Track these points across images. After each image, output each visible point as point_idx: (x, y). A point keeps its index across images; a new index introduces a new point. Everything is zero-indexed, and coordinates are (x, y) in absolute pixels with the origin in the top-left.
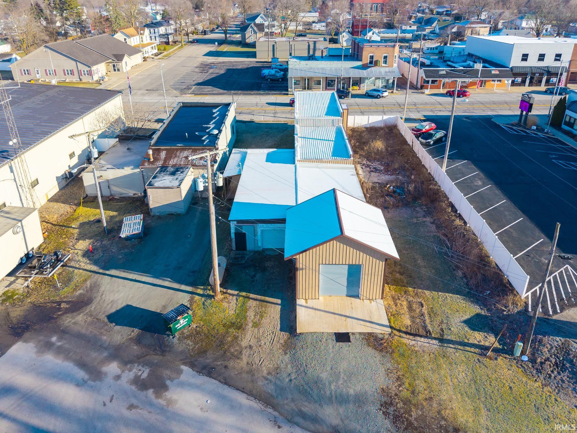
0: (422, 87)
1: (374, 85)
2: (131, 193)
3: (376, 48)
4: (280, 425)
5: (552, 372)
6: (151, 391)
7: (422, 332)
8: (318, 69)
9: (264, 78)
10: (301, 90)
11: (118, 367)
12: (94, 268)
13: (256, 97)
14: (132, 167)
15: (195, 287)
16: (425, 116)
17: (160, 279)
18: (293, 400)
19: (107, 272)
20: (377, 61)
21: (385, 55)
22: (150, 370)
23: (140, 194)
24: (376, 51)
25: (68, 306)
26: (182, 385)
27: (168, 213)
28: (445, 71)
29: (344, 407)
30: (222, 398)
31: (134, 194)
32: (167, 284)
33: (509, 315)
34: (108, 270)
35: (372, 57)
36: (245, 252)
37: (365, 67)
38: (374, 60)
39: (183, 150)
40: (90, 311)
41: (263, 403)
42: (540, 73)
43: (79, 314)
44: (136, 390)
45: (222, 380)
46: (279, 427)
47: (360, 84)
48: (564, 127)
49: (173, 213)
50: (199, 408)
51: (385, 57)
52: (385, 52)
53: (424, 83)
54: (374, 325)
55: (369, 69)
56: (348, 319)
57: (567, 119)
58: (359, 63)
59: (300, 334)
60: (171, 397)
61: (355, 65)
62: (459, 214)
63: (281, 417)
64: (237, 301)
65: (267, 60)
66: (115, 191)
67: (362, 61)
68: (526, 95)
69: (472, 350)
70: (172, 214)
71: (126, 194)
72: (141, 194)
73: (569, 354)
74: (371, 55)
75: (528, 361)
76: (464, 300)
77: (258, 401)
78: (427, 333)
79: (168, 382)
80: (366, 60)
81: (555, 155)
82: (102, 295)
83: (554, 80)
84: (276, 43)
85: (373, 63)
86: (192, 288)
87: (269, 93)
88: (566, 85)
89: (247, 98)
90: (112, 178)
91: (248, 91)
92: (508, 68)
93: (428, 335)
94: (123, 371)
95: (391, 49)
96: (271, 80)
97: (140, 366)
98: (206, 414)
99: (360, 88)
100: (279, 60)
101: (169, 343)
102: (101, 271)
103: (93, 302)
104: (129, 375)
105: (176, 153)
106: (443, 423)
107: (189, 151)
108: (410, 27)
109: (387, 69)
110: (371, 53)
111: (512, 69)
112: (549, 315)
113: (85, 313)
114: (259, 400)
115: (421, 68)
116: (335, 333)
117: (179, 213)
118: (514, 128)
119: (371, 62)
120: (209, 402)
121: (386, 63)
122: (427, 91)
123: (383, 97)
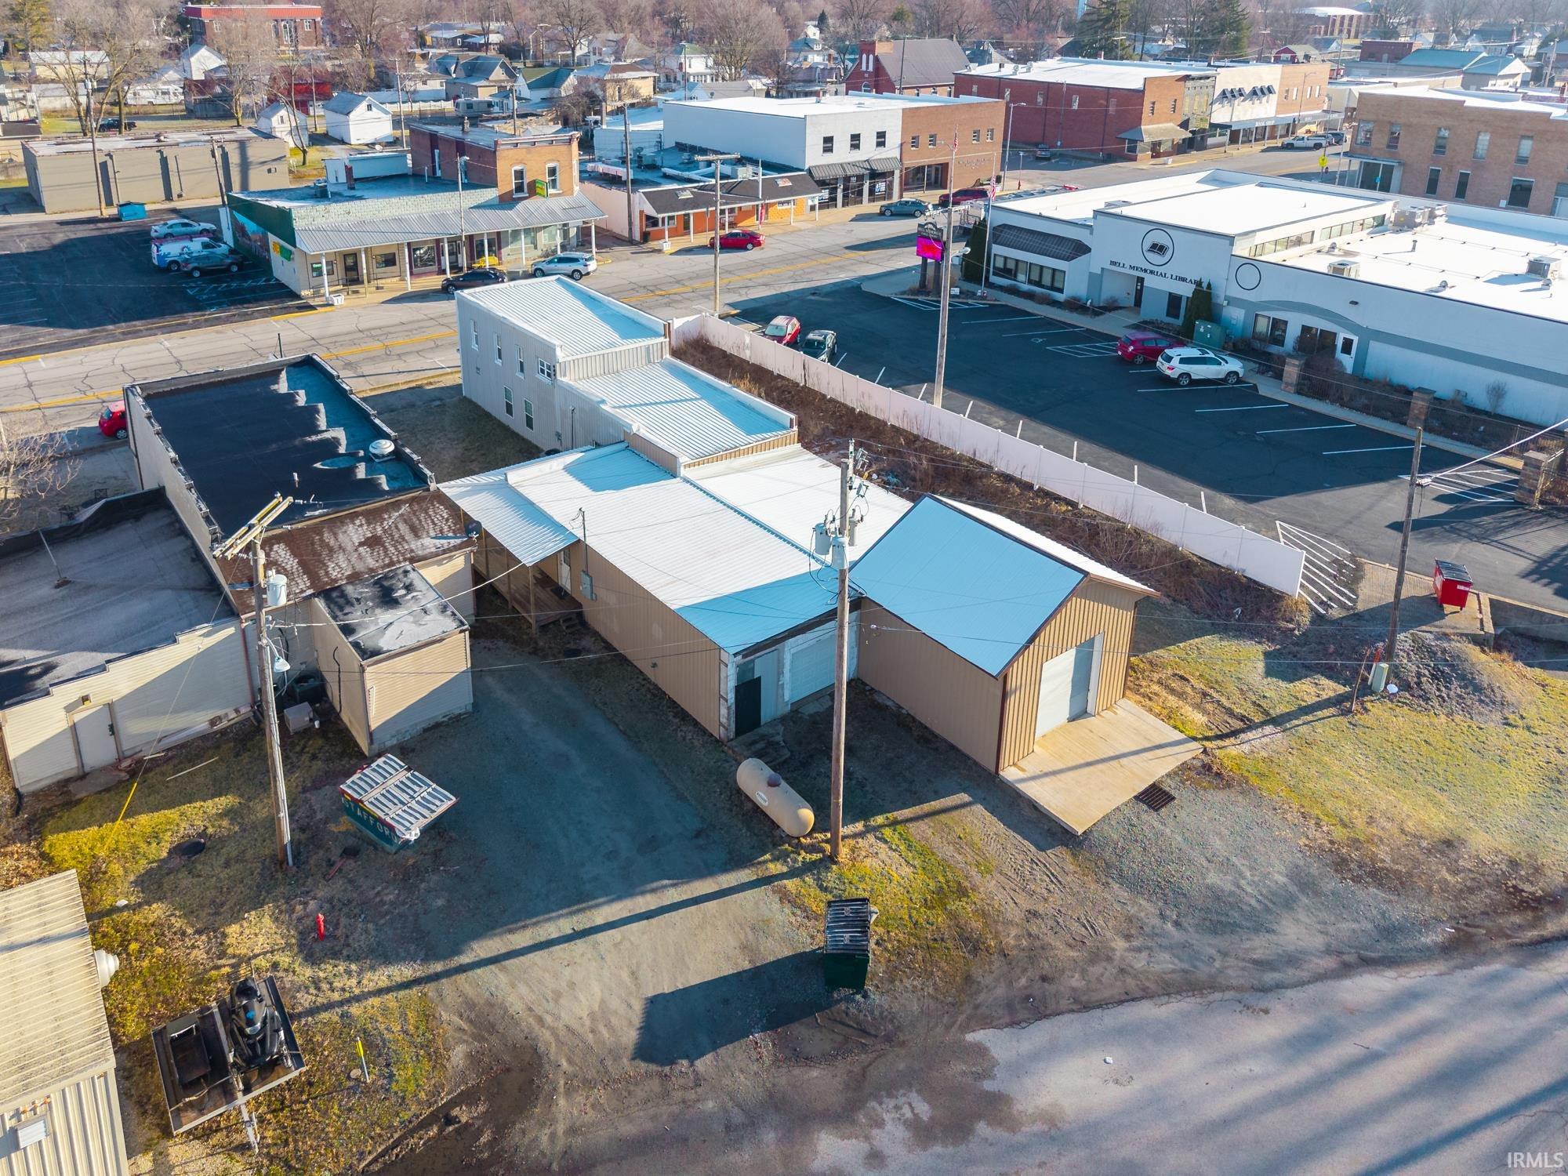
0: (646, 237)
1: (536, 248)
2: (198, 722)
3: (529, 151)
4: (1263, 1007)
5: (1439, 690)
6: (982, 1128)
7: (1238, 725)
8: (384, 221)
9: (170, 268)
10: (338, 288)
11: (843, 1138)
12: (404, 972)
13: (218, 332)
14: (205, 628)
15: (753, 865)
16: (733, 305)
17: (643, 893)
18: (1224, 954)
19: (465, 959)
20: (534, 182)
21: (551, 165)
22: (919, 1092)
23: (233, 715)
24: (529, 156)
25: (481, 1108)
26: (1019, 1068)
27: (424, 725)
28: (688, 192)
29: (1300, 910)
30: (1121, 1033)
31: (213, 722)
32: (673, 895)
33: (1304, 634)
34: (457, 952)
35: (519, 174)
36: (760, 731)
37: (507, 201)
38: (526, 181)
39: (334, 524)
40: (570, 1078)
41: (1190, 994)
42: (857, 176)
43: (550, 1102)
44: (951, 1149)
45: (1075, 1007)
46: (1266, 1012)
47: (500, 248)
48: (993, 279)
49: (440, 719)
50: (1111, 1084)
51: (553, 172)
52: (551, 157)
53: (647, 226)
54: (1168, 748)
55: (520, 206)
56: (1124, 761)
57: (1000, 264)
58: (489, 194)
59: (1085, 833)
60: (1037, 1107)
61: (481, 200)
62: (1041, 490)
63: (1247, 995)
64: (886, 842)
65: (97, 214)
66: (140, 735)
67: (495, 185)
68: (930, 226)
69: (1326, 712)
70: (437, 725)
71: (185, 729)
72: (237, 711)
73: (1435, 654)
74: (518, 168)
75: (1400, 690)
76: (1221, 639)
77: (1179, 997)
78: (1242, 721)
79: (988, 1085)
80: (506, 182)
81: (1040, 336)
82: (540, 1020)
83: (881, 186)
84: (109, 155)
85: (525, 188)
86: (747, 871)
87: (246, 314)
88: (901, 196)
89: (189, 340)
90: (125, 691)
91: (168, 318)
92: (802, 170)
93: (1250, 726)
94: (867, 1138)
95: (564, 148)
96: (204, 272)
97: (885, 1100)
98: (1136, 1086)
99: (500, 259)
100: (148, 208)
101: (872, 1013)
102: (438, 967)
103: (542, 1048)
104: (892, 1136)
105: (322, 540)
106: (1424, 844)
107: (358, 522)
108: (425, 83)
109: (562, 201)
110: (518, 164)
111: (809, 171)
112: (1352, 608)
113: (562, 1090)
114: (1179, 993)
115: (634, 191)
116: (1136, 797)
117: (457, 712)
118: (920, 298)
119: (519, 188)
120: (1109, 1060)
121: (554, 187)
122: (668, 245)
123: (588, 274)
